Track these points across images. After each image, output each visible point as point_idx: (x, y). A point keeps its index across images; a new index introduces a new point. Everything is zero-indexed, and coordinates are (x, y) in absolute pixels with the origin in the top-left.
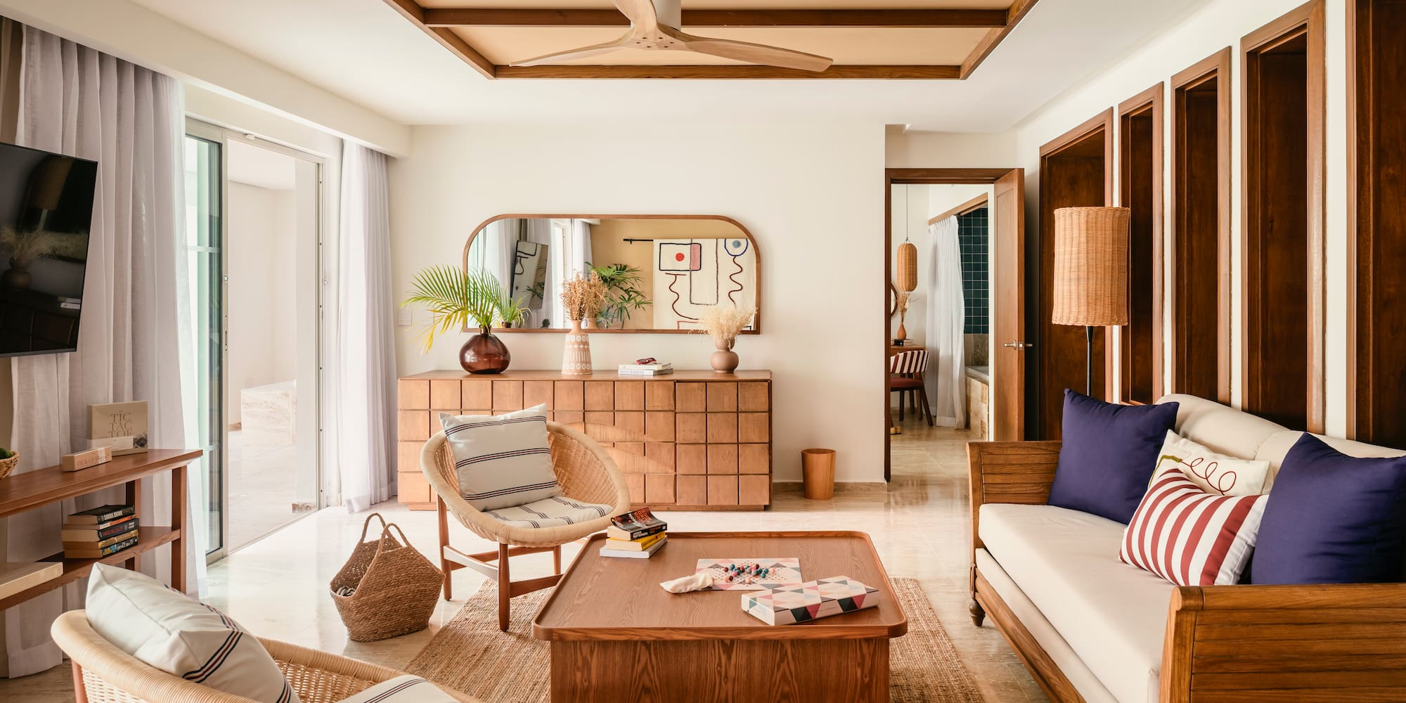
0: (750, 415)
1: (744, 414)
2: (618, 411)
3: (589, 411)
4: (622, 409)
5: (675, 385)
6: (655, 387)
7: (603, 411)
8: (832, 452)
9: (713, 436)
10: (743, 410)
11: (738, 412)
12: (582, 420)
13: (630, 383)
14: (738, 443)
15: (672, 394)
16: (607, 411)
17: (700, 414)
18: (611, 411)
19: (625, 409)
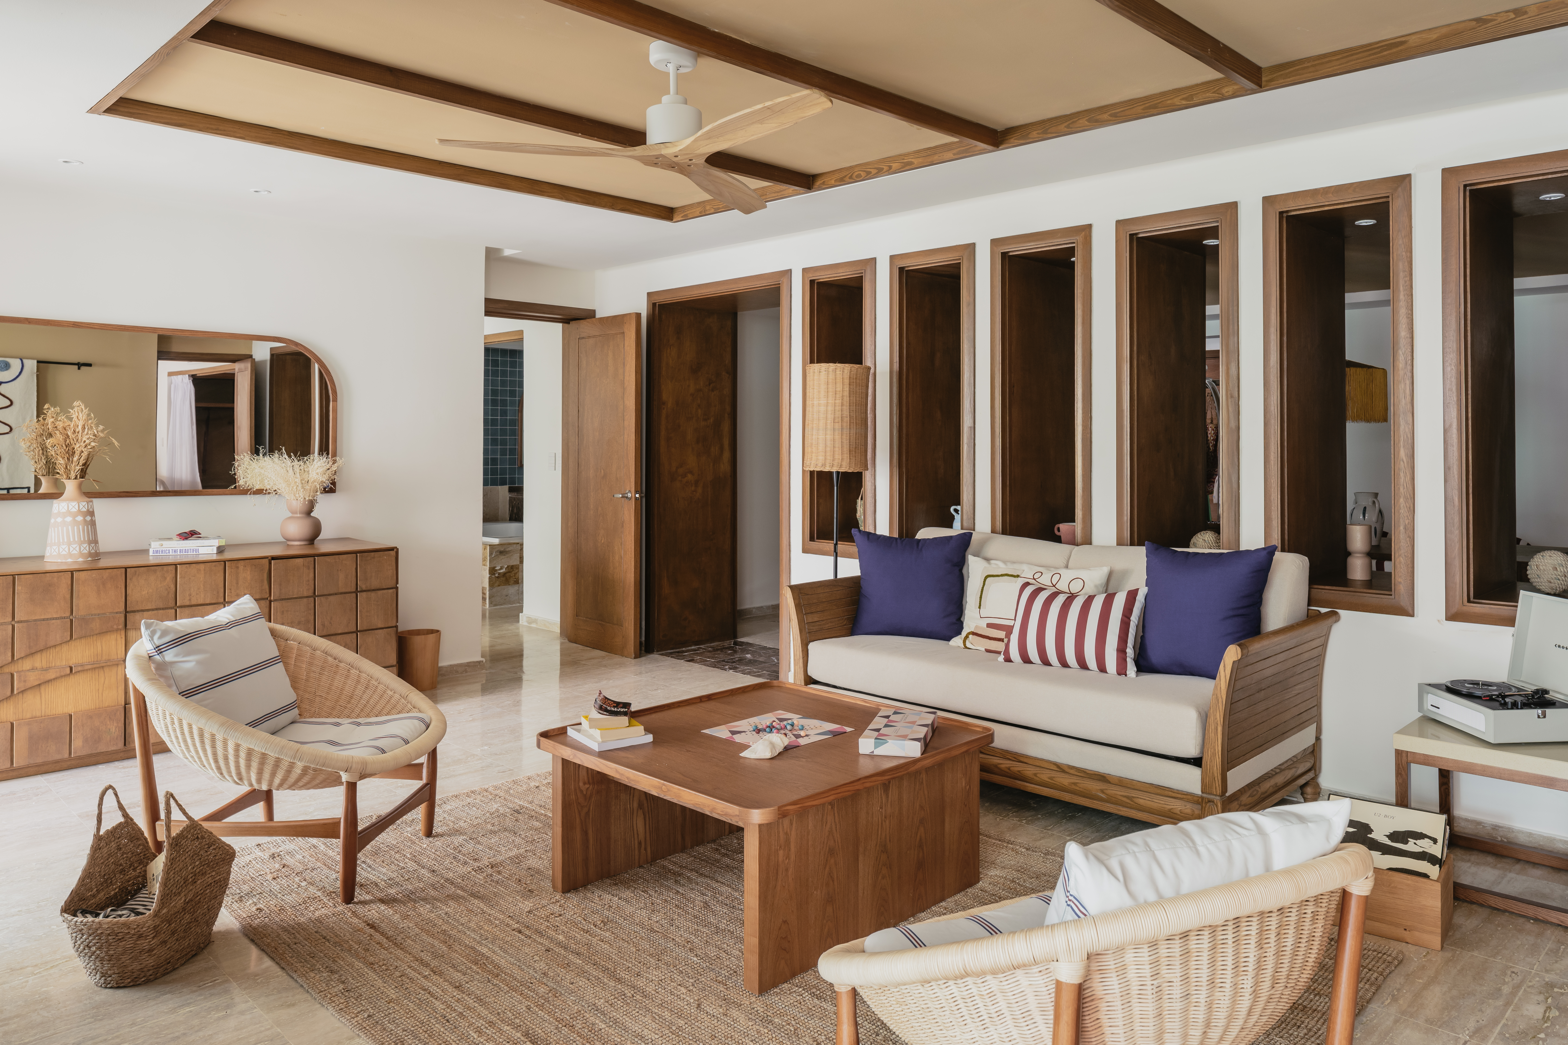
0: (373, 594)
1: (364, 594)
2: (181, 607)
3: (134, 612)
4: (188, 603)
5: (270, 563)
6: (241, 568)
7: (157, 609)
8: (438, 631)
9: (323, 625)
10: (364, 588)
11: (356, 592)
12: (121, 626)
13: (202, 566)
14: (357, 632)
15: (265, 575)
16: (163, 609)
17: (305, 600)
18: (171, 608)
19: (193, 603)
